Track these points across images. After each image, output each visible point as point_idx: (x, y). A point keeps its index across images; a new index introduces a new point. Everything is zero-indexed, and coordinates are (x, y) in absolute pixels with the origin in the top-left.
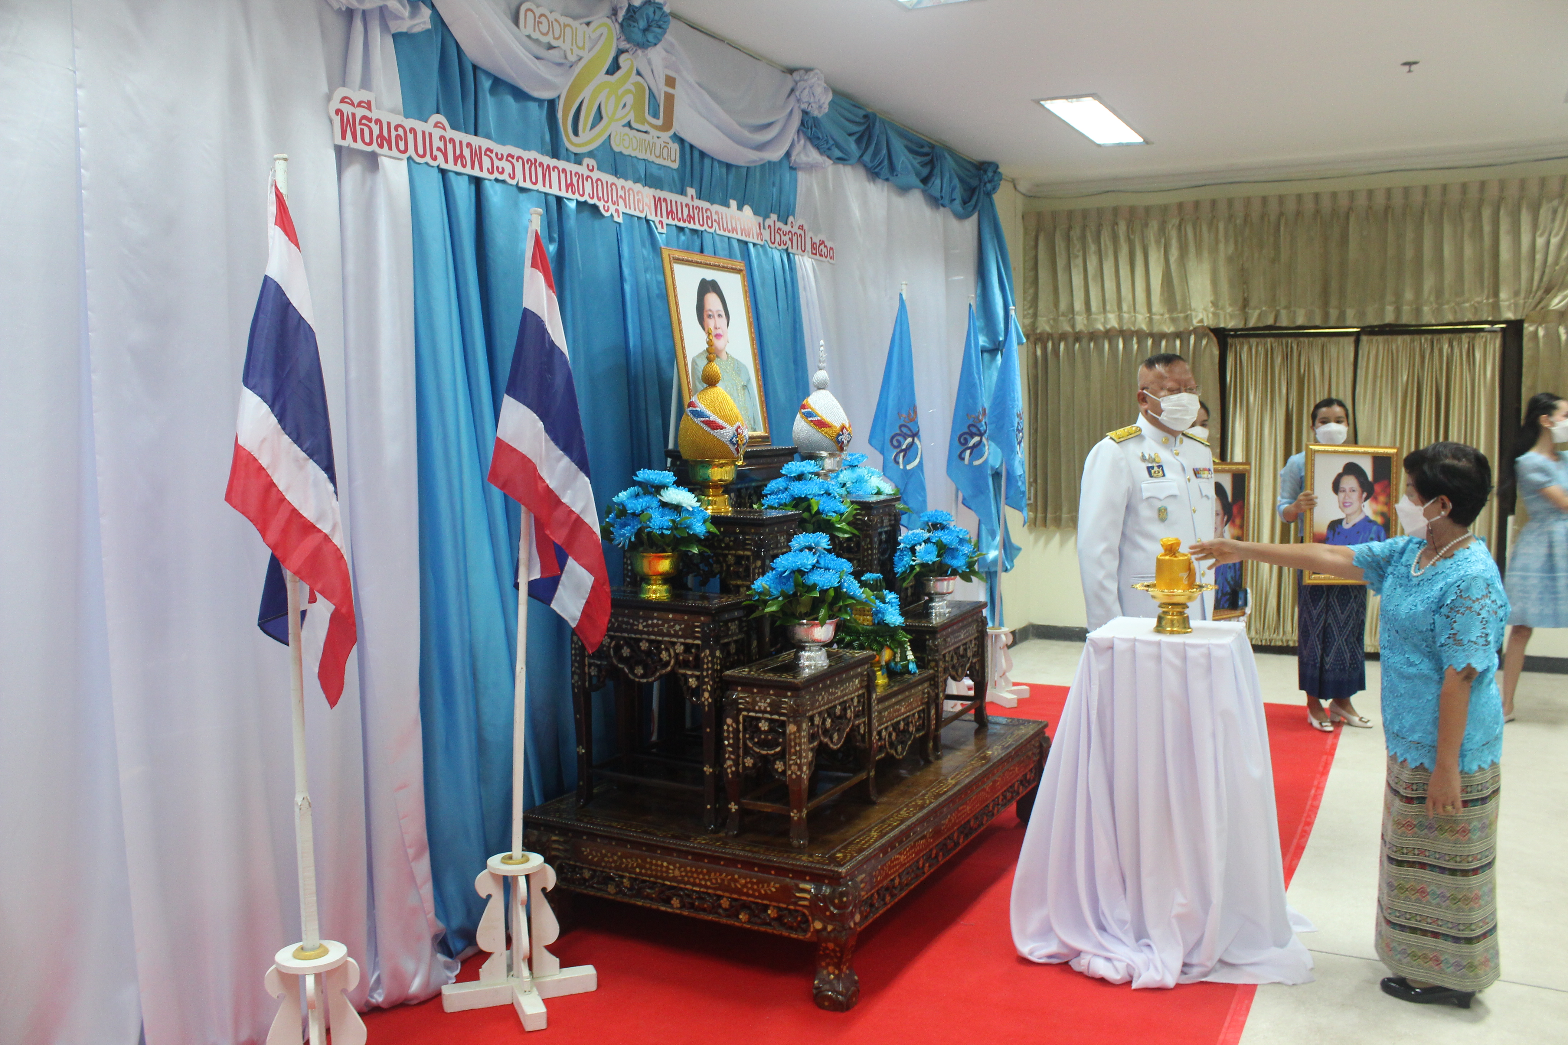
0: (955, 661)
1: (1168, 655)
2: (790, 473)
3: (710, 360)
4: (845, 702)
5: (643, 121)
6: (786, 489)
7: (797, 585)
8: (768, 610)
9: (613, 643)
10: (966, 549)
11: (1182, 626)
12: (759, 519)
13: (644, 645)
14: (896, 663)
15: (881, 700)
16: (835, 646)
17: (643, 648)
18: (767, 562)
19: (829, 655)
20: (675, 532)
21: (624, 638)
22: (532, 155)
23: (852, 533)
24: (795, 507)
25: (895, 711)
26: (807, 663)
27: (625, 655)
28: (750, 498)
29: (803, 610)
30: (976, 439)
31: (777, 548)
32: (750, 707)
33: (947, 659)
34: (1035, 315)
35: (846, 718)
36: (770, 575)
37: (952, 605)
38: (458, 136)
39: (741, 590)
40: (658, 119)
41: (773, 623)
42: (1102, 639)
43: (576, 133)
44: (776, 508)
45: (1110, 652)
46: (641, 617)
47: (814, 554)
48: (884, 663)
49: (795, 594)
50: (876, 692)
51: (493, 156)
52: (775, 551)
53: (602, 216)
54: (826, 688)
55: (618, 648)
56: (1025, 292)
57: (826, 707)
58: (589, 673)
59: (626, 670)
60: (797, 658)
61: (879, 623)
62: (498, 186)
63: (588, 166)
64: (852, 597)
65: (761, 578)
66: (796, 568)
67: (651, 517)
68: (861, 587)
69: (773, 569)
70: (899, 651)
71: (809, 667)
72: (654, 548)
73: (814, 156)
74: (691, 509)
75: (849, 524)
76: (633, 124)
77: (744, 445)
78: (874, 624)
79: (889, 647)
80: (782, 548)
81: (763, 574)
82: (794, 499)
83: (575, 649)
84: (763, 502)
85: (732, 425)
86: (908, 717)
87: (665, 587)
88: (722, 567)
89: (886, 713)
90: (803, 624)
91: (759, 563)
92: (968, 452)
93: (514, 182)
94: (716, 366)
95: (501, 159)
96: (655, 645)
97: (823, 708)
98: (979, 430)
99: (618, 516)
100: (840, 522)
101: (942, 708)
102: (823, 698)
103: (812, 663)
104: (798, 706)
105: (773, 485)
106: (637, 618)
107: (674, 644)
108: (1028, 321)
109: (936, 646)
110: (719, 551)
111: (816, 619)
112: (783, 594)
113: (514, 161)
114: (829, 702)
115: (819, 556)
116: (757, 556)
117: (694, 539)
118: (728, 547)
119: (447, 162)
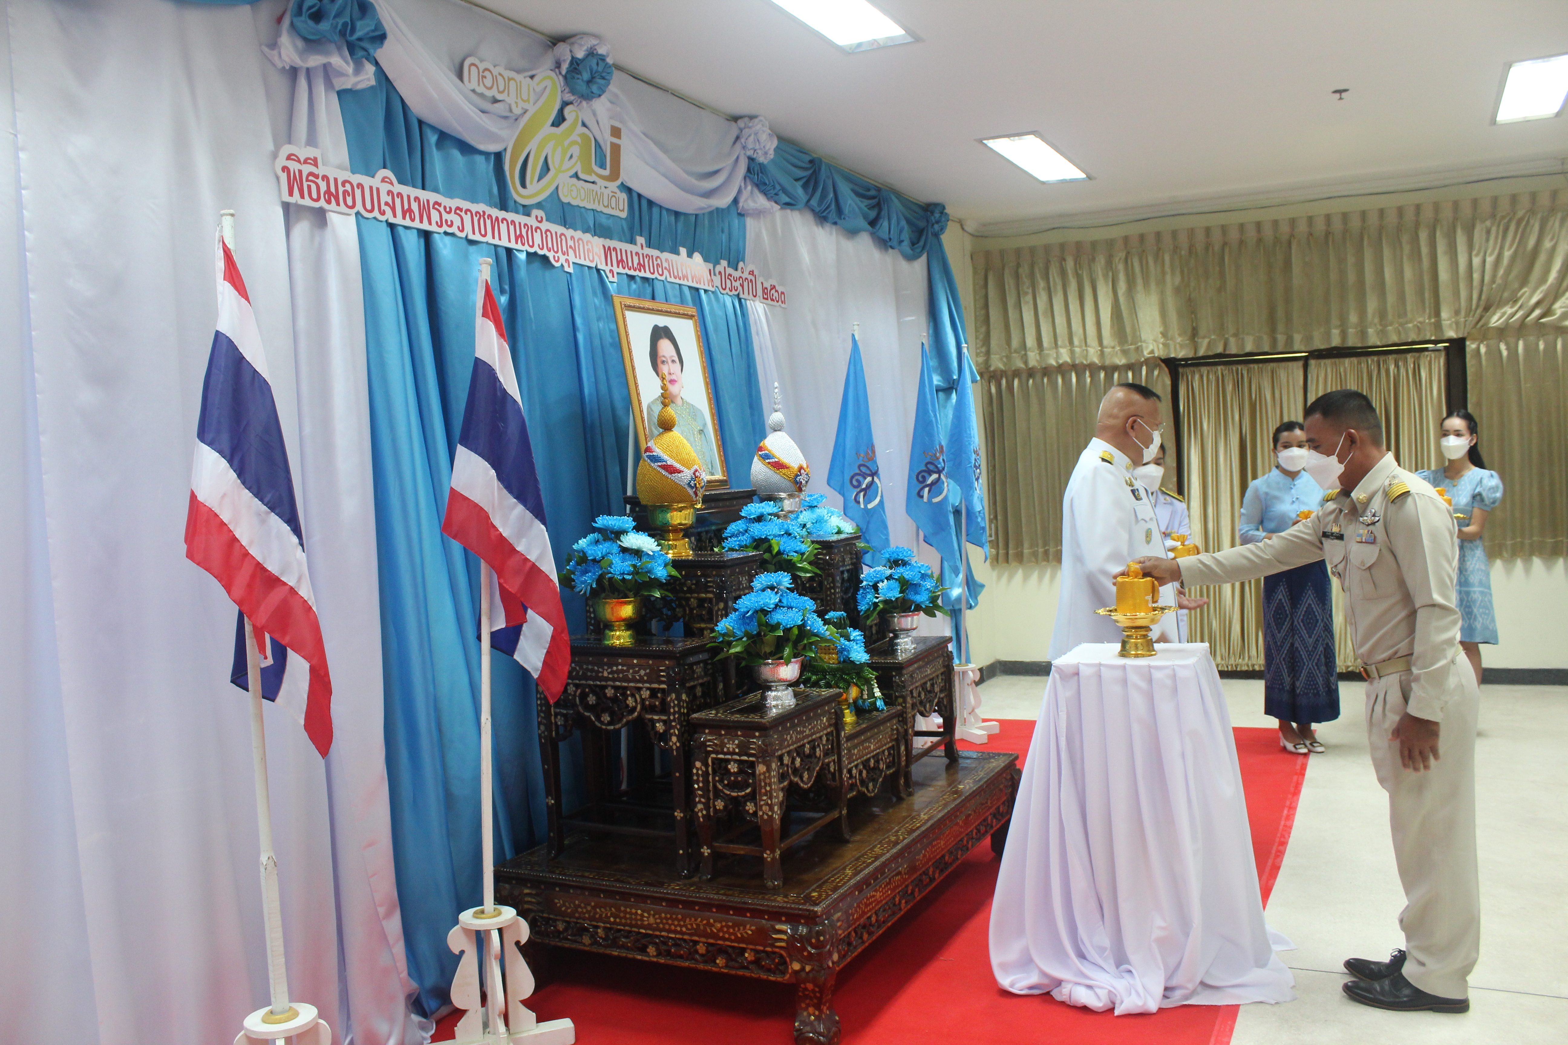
0: (923, 697)
1: (1133, 678)
2: (750, 515)
3: (665, 405)
4: (813, 740)
5: (590, 171)
6: (746, 531)
7: (760, 625)
8: (732, 651)
9: (579, 691)
10: (929, 584)
11: (1146, 648)
12: (720, 561)
13: (610, 692)
14: (864, 700)
15: (850, 738)
16: (802, 686)
17: (608, 695)
18: (730, 603)
19: (796, 695)
20: (636, 577)
21: (590, 686)
22: (480, 207)
23: (814, 573)
24: (756, 548)
25: (865, 748)
26: (774, 703)
27: (591, 703)
28: (710, 542)
29: (768, 650)
30: (935, 476)
31: (739, 589)
32: (719, 749)
33: (915, 695)
34: (988, 353)
35: (816, 757)
36: (733, 616)
37: (916, 641)
38: (406, 190)
39: (705, 632)
40: (605, 168)
41: (738, 665)
42: (1068, 666)
43: (523, 185)
44: (737, 550)
45: (1076, 678)
46: (606, 664)
47: (777, 593)
48: (851, 701)
49: (759, 634)
50: (844, 730)
51: (442, 209)
52: (738, 593)
53: (553, 266)
54: (794, 726)
55: (584, 696)
56: (977, 331)
57: (795, 746)
58: (556, 723)
59: (593, 718)
60: (764, 698)
61: (844, 661)
62: (447, 239)
63: (537, 217)
64: (816, 635)
65: (724, 619)
66: (758, 608)
67: (612, 563)
68: (824, 624)
69: (736, 610)
70: (866, 688)
71: (776, 706)
72: (616, 594)
73: (761, 201)
74: (651, 553)
75: (810, 563)
76: (581, 175)
77: (702, 488)
78: (839, 663)
79: (856, 685)
80: (744, 589)
81: (726, 616)
82: (755, 540)
83: (540, 699)
84: (724, 545)
85: (689, 469)
86: (878, 754)
87: (629, 633)
88: (685, 610)
89: (856, 751)
90: (769, 664)
91: (721, 605)
92: (927, 490)
93: (463, 235)
94: (671, 411)
95: (449, 212)
96: (621, 691)
97: (792, 747)
98: (937, 467)
99: (578, 564)
100: (802, 561)
101: (912, 745)
102: (791, 737)
103: (779, 702)
104: (766, 746)
105: (733, 528)
106: (601, 665)
107: (639, 689)
108: (981, 360)
109: (902, 682)
110: (682, 595)
111: (781, 658)
112: (747, 634)
113: (463, 214)
114: (798, 740)
115: (782, 595)
116: (719, 598)
117: (655, 583)
118: (690, 591)
119: (395, 216)
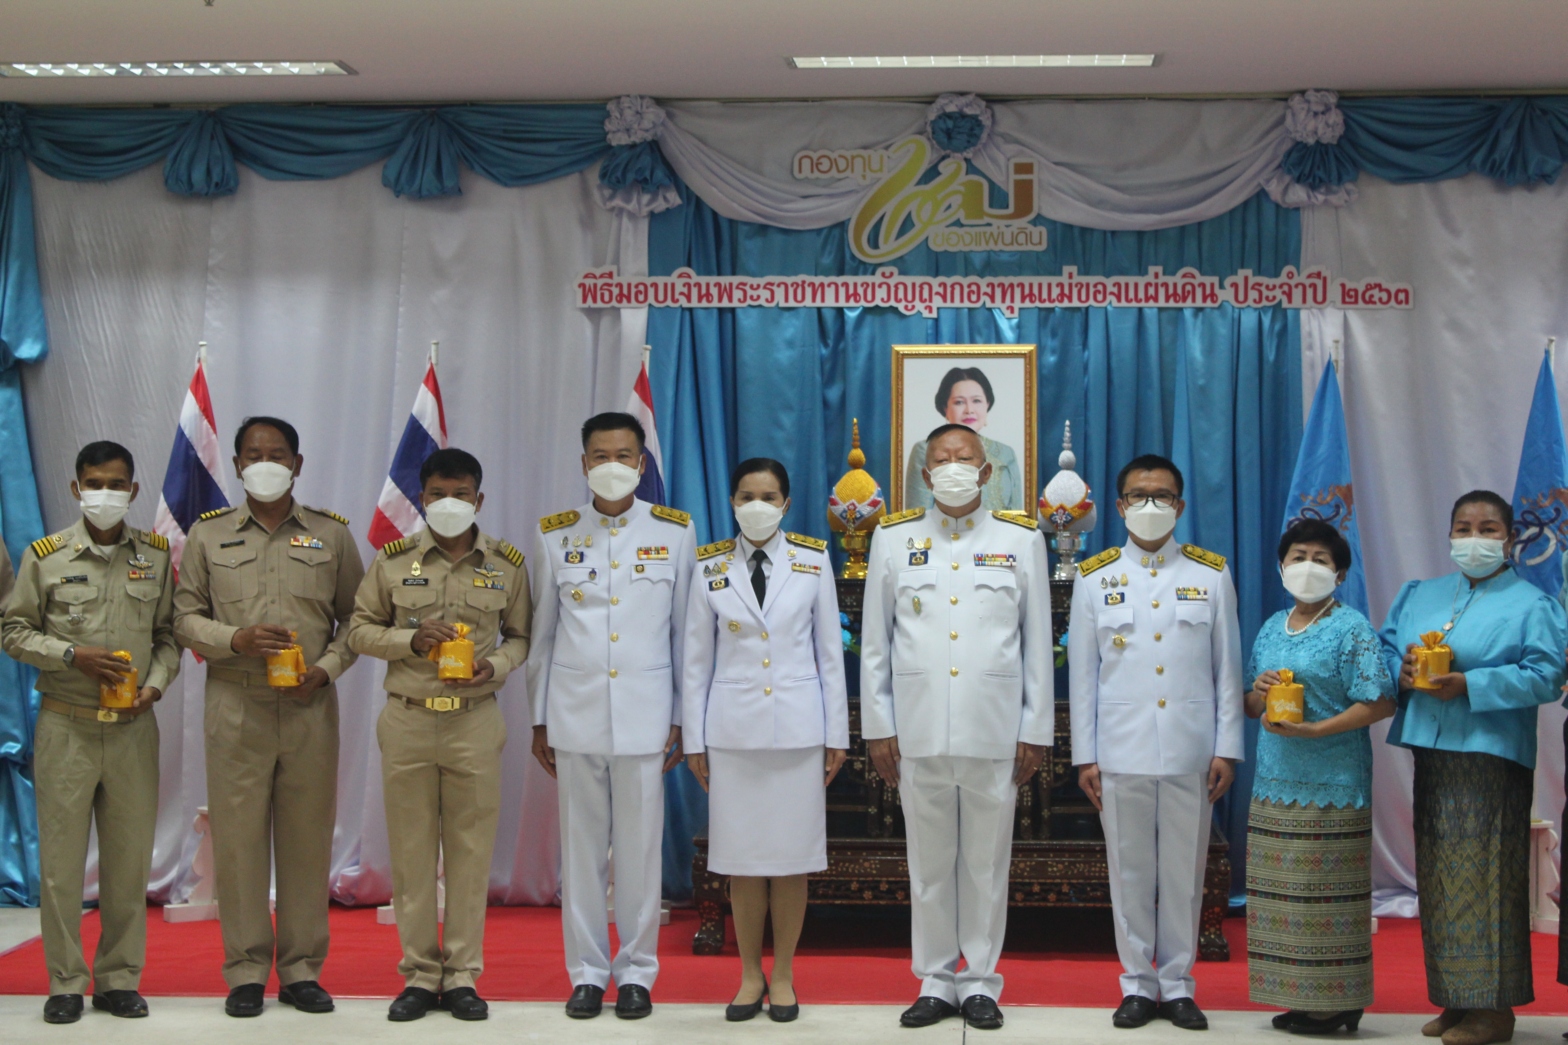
5: (981, 214)
22: (799, 279)
38: (703, 280)
40: (1007, 207)
43: (874, 245)
51: (747, 288)
53: (904, 316)
62: (754, 312)
63: (883, 275)
76: (963, 221)
93: (773, 305)
95: (757, 289)
113: (775, 288)
119: (689, 300)
